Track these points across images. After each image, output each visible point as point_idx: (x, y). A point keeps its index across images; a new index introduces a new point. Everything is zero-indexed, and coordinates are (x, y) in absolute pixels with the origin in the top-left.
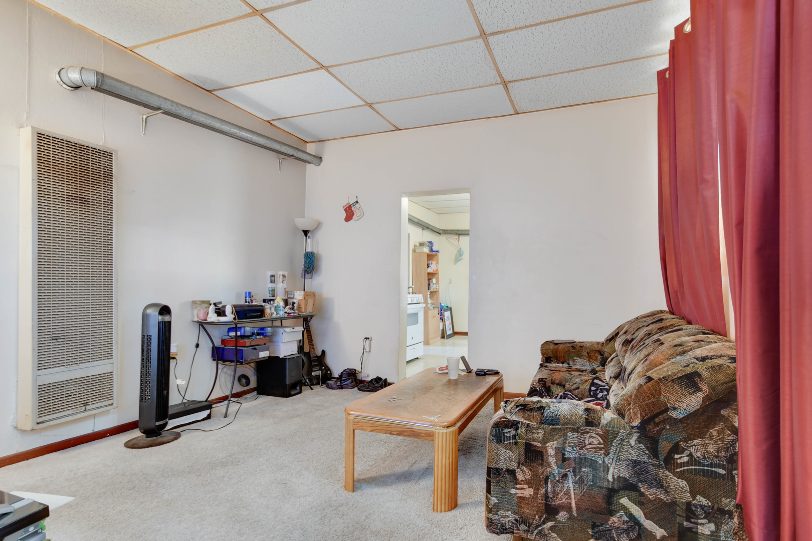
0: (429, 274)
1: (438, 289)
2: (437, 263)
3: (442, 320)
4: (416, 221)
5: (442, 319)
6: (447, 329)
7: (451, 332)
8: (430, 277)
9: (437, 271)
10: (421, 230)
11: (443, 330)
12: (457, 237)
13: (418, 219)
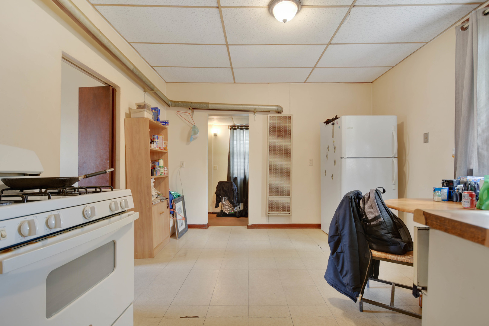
0: (153, 153)
1: (168, 174)
2: (166, 139)
3: (173, 215)
4: (132, 68)
5: (173, 213)
6: (179, 224)
7: (184, 226)
8: (155, 158)
9: (165, 149)
10: (143, 92)
11: (174, 227)
12: (190, 111)
13: (134, 66)
